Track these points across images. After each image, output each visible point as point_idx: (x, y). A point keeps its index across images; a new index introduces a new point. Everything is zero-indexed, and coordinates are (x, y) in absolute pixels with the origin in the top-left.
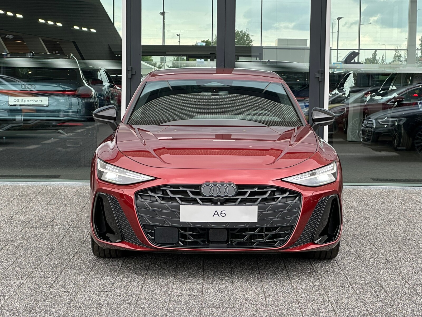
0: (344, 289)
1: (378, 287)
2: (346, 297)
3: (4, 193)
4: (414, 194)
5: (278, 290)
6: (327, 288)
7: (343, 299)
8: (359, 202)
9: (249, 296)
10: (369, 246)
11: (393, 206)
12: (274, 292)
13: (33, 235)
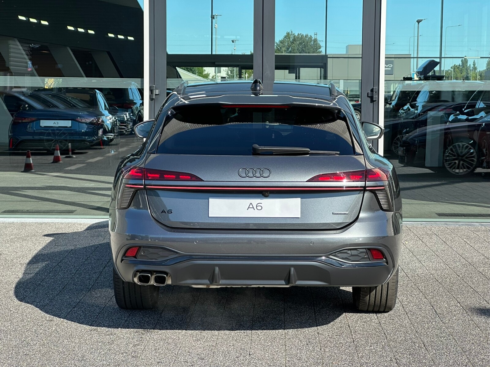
0: (379, 347)
1: (419, 344)
2: (380, 356)
3: (8, 231)
4: (483, 232)
5: (301, 348)
6: (359, 346)
7: (375, 359)
8: (416, 242)
9: (268, 356)
10: (418, 294)
11: (456, 246)
12: (297, 350)
13: (32, 282)
